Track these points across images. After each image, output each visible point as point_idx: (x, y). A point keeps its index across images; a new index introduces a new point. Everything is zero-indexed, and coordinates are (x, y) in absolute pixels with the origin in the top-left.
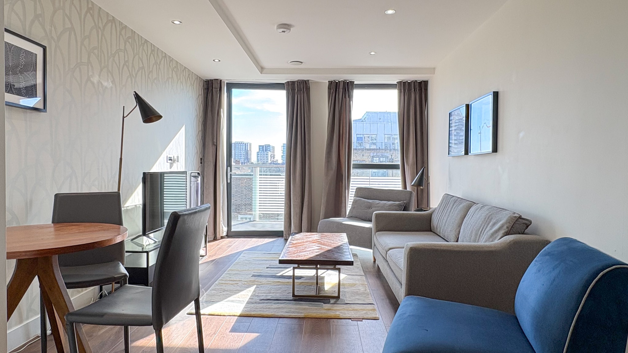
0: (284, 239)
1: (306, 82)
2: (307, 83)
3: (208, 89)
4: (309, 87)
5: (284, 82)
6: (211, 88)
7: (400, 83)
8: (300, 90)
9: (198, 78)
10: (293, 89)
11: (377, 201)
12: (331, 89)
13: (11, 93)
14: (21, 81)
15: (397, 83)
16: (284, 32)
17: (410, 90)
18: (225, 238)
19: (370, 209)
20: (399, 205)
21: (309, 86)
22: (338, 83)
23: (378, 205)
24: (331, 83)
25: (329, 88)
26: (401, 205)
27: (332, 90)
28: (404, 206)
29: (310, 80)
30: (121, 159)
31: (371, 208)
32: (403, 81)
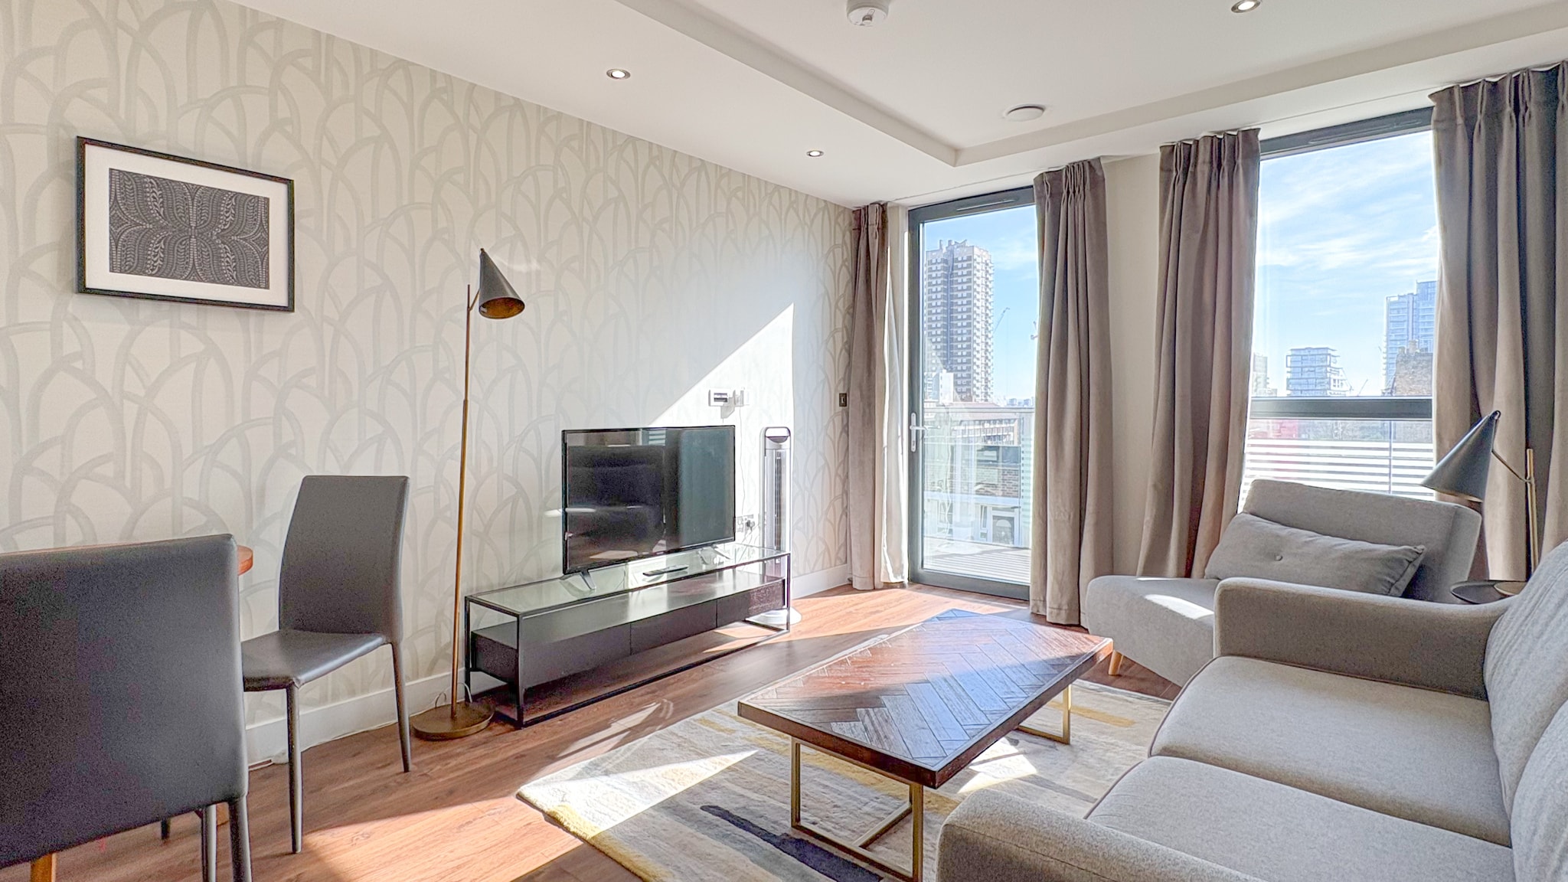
0: (1032, 613)
1: (1093, 163)
2: (1096, 167)
3: (859, 229)
4: (1101, 179)
5: (1029, 180)
6: (866, 226)
7: (1444, 96)
8: (1074, 192)
9: (839, 209)
10: (1055, 195)
11: (1305, 535)
12: (1170, 171)
13: (194, 280)
14: (222, 255)
15: (1430, 103)
16: (869, 18)
17: (1494, 115)
18: (896, 588)
19: (1275, 560)
20: (1389, 560)
21: (1099, 174)
22: (1193, 148)
23: (1305, 549)
24: (1169, 151)
25: (1165, 169)
26: (1400, 561)
27: (1174, 174)
28: (1417, 563)
29: (1103, 156)
30: (466, 402)
31: (1278, 558)
32: (1461, 85)
